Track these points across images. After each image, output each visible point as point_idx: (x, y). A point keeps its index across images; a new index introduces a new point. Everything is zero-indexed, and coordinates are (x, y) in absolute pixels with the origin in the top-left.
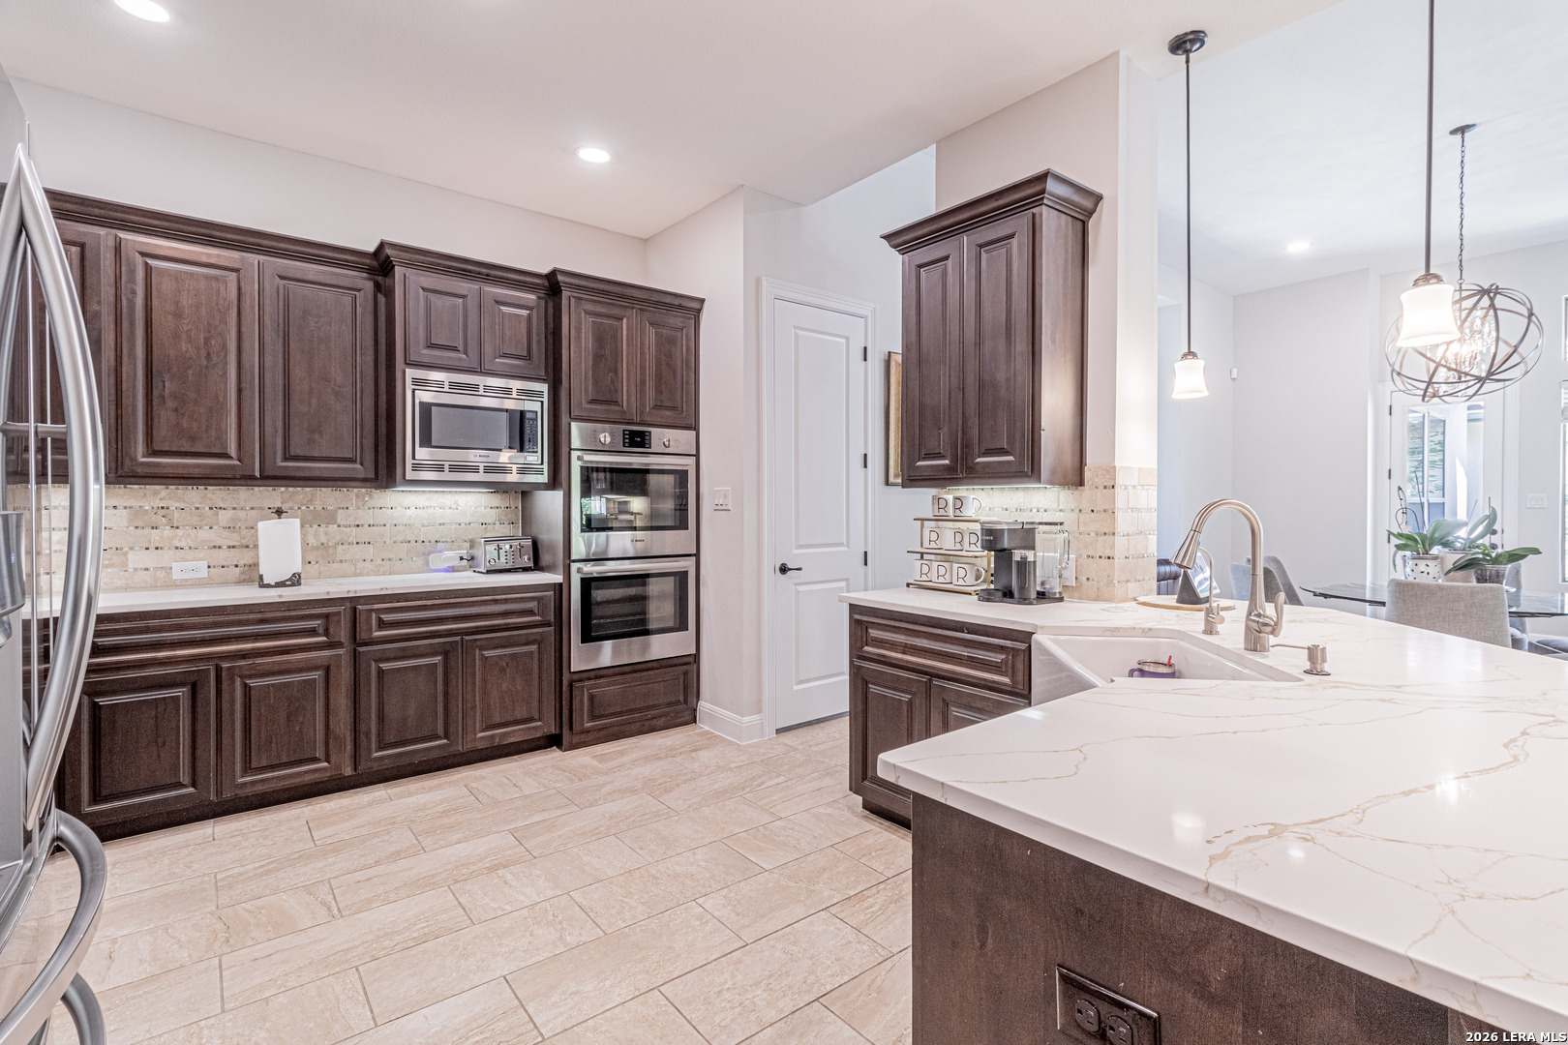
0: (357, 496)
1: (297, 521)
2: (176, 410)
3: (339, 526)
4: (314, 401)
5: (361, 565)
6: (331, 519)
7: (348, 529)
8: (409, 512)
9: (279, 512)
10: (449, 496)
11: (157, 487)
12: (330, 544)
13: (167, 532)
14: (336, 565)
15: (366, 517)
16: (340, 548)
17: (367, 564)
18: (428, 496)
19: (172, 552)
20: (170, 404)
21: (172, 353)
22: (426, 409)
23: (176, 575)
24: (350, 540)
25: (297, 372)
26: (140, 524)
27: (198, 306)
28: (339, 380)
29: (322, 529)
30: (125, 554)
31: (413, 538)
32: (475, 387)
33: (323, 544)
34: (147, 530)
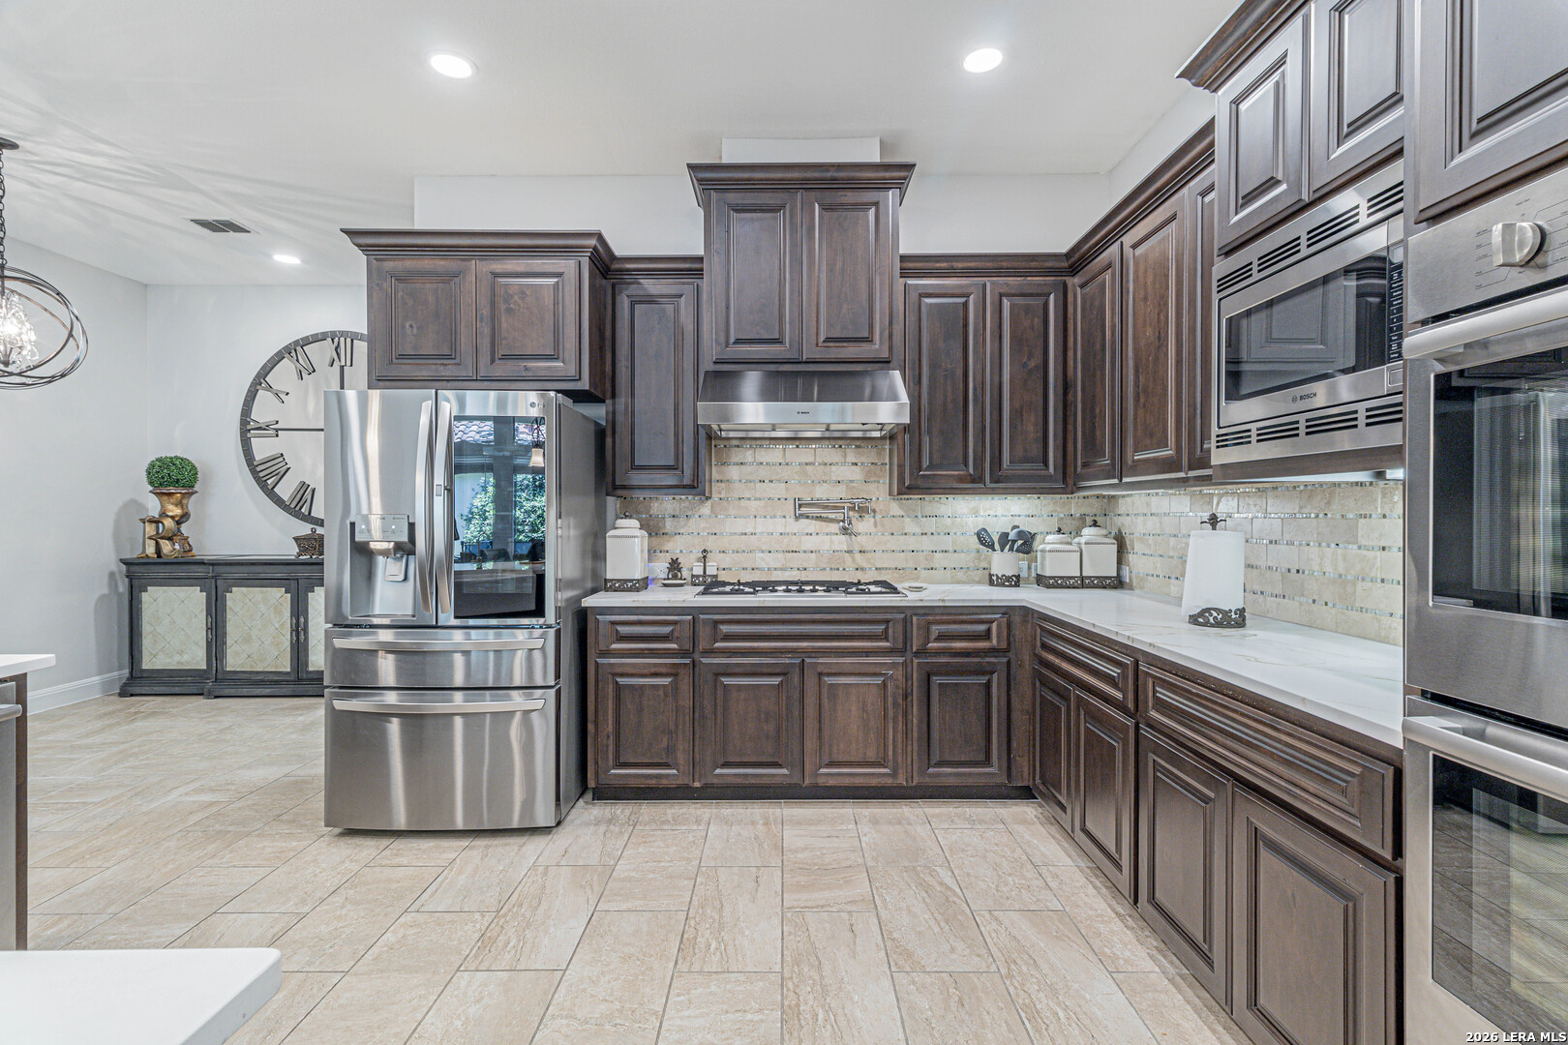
0: (1384, 495)
2: (1145, 405)
3: (1360, 548)
7: (1370, 554)
12: (1349, 577)
14: (1354, 615)
16: (1360, 584)
20: (1143, 400)
21: (1144, 342)
22: (1235, 325)
24: (1373, 575)
29: (1340, 551)
32: (1292, 248)
33: (1340, 576)
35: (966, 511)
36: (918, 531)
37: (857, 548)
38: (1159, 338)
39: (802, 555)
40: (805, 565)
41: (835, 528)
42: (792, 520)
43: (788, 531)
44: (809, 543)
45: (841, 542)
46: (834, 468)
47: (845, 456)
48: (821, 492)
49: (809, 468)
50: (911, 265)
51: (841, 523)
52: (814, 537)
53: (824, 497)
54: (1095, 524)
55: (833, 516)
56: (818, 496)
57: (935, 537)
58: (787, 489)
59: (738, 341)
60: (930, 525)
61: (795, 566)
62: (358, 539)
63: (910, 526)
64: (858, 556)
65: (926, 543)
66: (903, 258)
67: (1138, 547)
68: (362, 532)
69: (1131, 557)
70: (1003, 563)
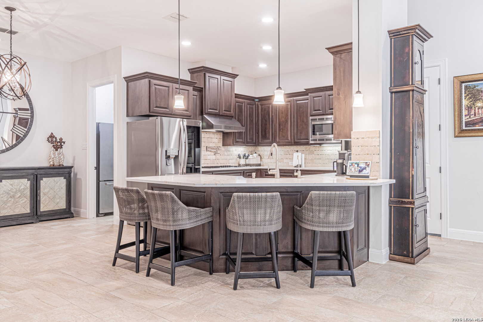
1: (301, 153)
2: (282, 132)
4: (301, 127)
5: (319, 164)
6: (313, 153)
7: (316, 156)
8: (328, 151)
9: (297, 151)
10: (337, 147)
11: (287, 146)
13: (288, 155)
15: (320, 153)
16: (315, 160)
17: (320, 164)
18: (332, 147)
19: (289, 159)
20: (281, 131)
21: (281, 121)
22: (314, 126)
23: (290, 164)
25: (299, 121)
26: (285, 154)
27: (285, 111)
28: (305, 121)
30: (283, 160)
31: (329, 158)
32: (323, 119)
33: (312, 159)
34: (286, 155)
35: (234, 150)
36: (227, 154)
37: (217, 159)
38: (286, 121)
39: (207, 160)
40: (208, 163)
41: (213, 154)
42: (205, 151)
43: (205, 154)
44: (209, 157)
45: (214, 157)
46: (213, 139)
47: (215, 136)
48: (211, 145)
49: (209, 139)
50: (237, 96)
51: (215, 153)
52: (210, 156)
53: (211, 146)
54: (256, 153)
55: (213, 151)
56: (210, 146)
57: (230, 156)
58: (205, 144)
59: (210, 109)
60: (229, 153)
61: (206, 163)
62: (168, 154)
63: (226, 154)
64: (217, 160)
65: (228, 157)
66: (235, 94)
67: (265, 157)
68: (169, 153)
69: (263, 160)
70: (242, 161)
